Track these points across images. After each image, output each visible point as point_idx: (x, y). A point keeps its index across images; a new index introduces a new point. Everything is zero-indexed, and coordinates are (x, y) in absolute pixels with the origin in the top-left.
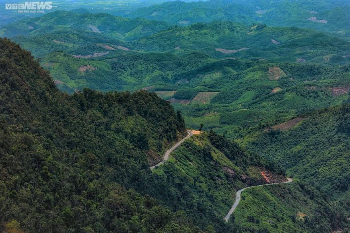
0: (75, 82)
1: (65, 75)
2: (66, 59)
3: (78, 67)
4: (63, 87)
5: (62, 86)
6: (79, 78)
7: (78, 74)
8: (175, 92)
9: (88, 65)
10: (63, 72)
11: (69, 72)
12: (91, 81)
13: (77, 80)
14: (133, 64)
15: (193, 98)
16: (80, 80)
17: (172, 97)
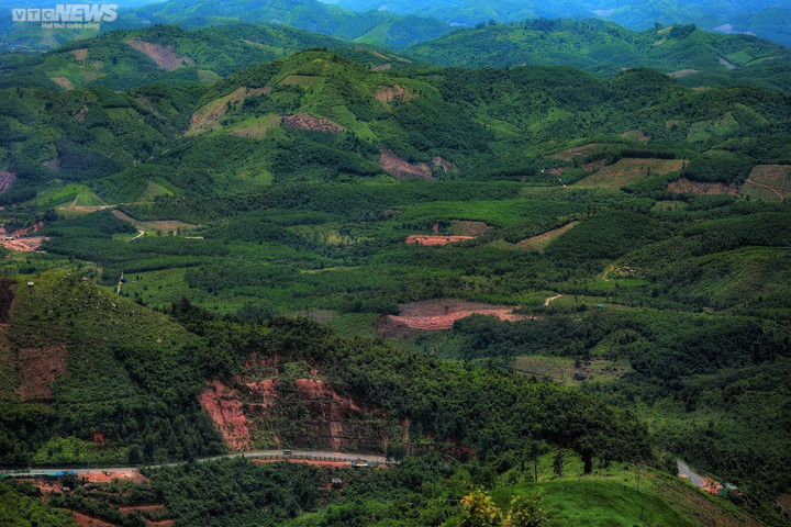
0: (373, 129)
1: (343, 110)
2: (339, 67)
3: (374, 91)
4: (348, 139)
5: (344, 136)
6: (379, 119)
7: (375, 107)
8: (687, 162)
9: (397, 87)
10: (339, 101)
11: (352, 102)
12: (411, 127)
13: (376, 123)
14: (491, 90)
15: (743, 182)
16: (383, 124)
17: (682, 176)
